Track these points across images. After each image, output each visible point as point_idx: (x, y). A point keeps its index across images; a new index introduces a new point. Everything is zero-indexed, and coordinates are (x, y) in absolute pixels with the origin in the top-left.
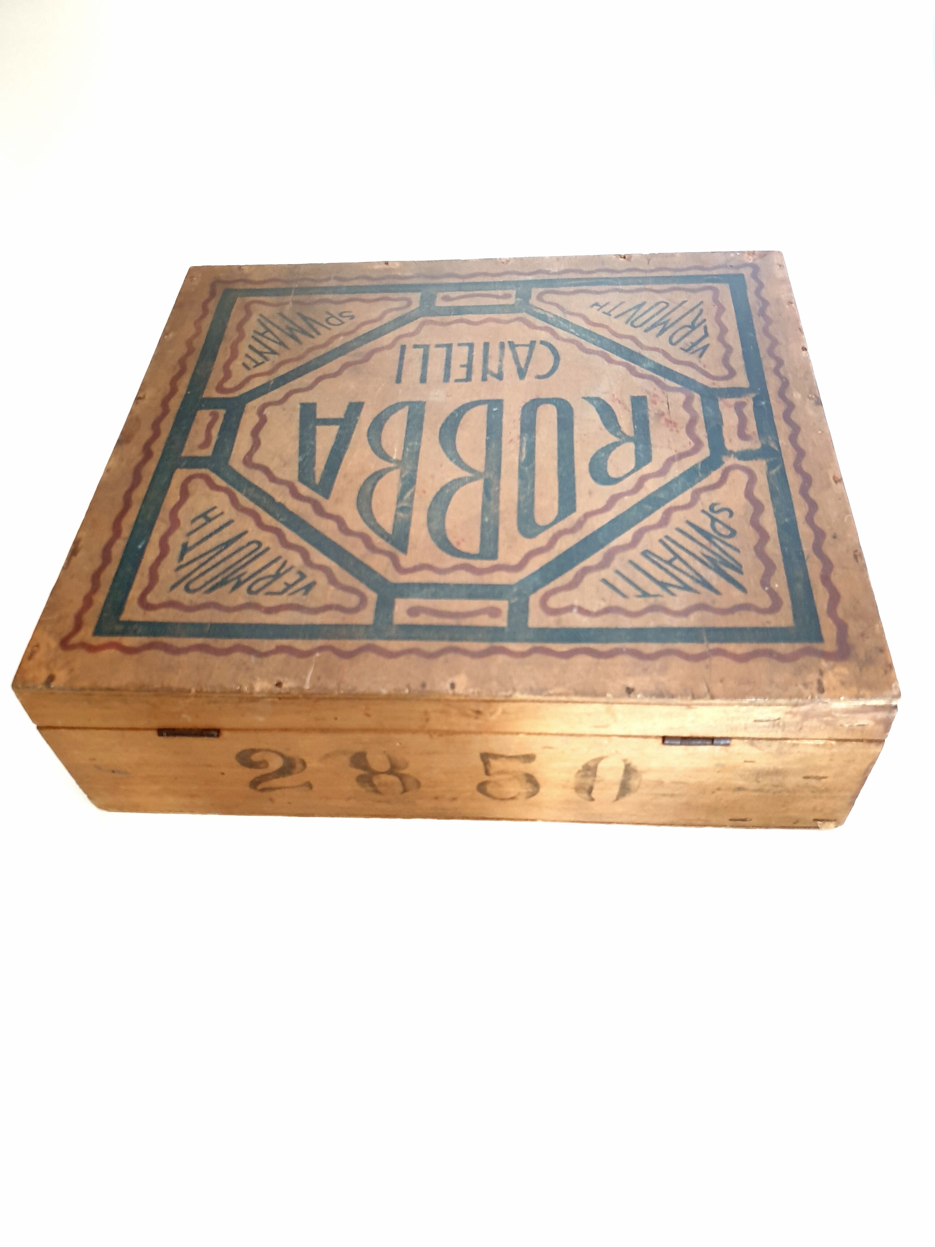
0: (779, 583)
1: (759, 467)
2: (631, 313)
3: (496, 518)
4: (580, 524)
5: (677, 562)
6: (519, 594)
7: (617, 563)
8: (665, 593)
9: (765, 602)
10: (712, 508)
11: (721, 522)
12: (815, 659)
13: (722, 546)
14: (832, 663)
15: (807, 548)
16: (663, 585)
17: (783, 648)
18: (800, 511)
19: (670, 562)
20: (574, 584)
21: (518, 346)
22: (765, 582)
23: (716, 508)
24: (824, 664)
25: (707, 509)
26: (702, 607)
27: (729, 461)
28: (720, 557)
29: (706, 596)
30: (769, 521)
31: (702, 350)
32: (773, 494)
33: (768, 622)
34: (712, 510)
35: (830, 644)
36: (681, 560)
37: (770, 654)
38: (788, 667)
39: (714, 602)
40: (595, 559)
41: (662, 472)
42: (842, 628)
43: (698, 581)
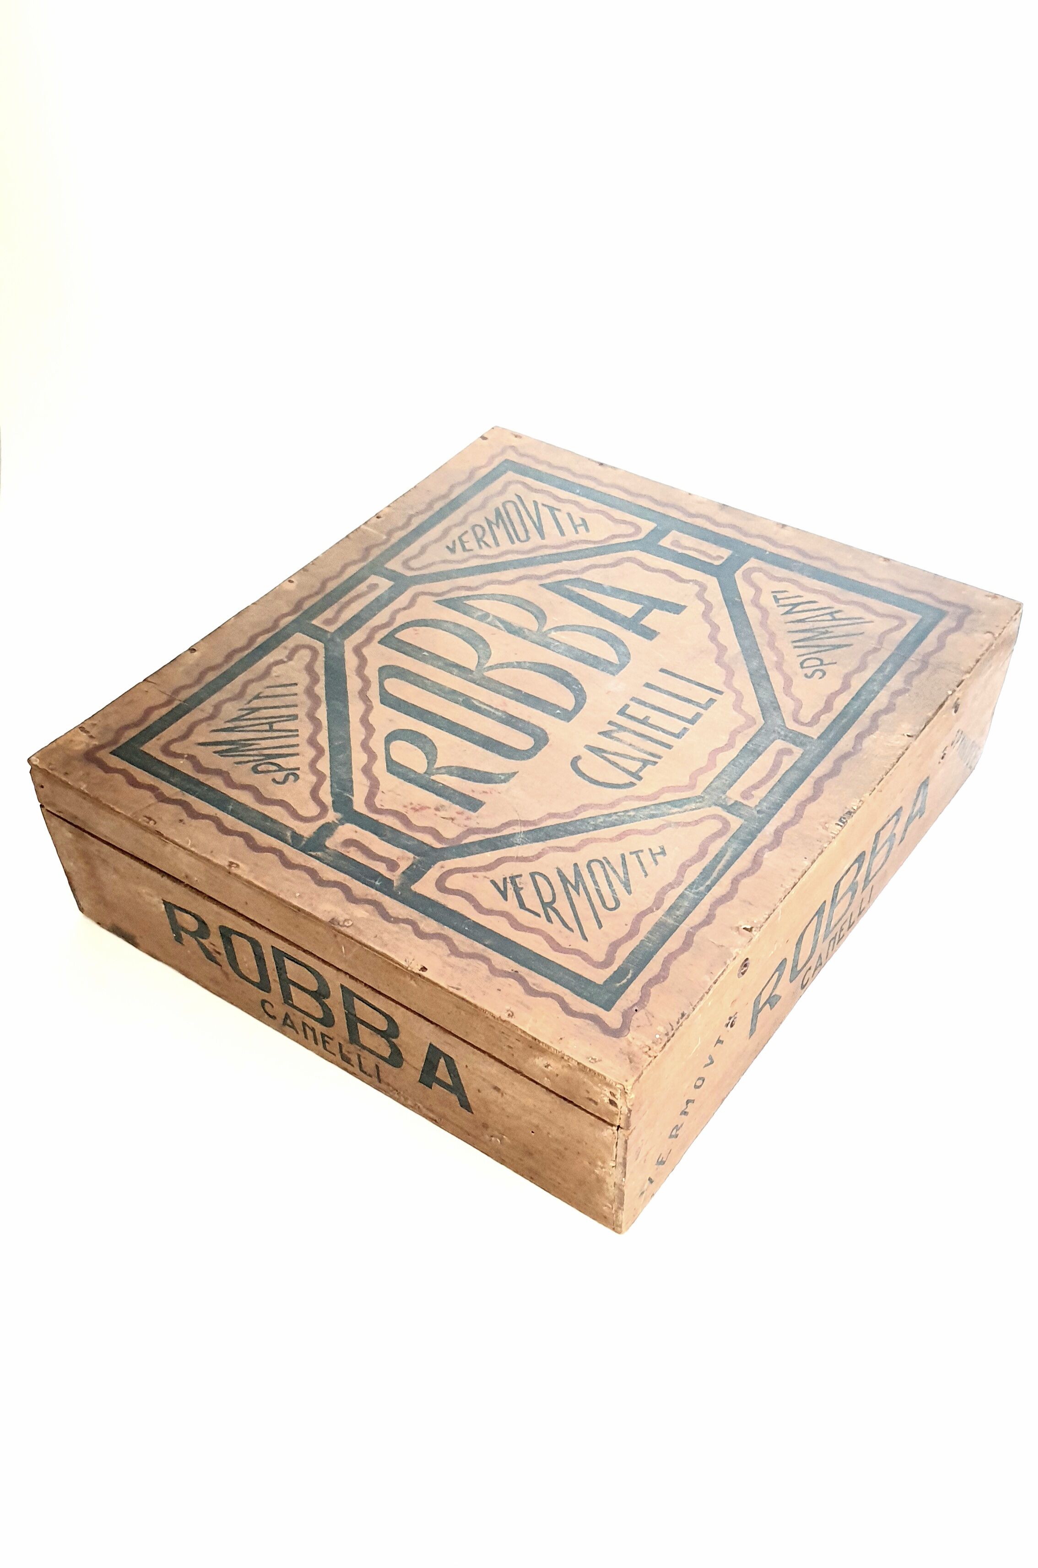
0: (183, 766)
1: (307, 830)
2: (620, 871)
3: (423, 659)
4: (366, 700)
5: (267, 727)
6: (332, 640)
7: (303, 698)
8: (248, 706)
9: (175, 748)
10: (297, 777)
11: (275, 771)
12: (103, 741)
13: (251, 758)
14: (91, 746)
15: (190, 799)
16: (254, 710)
17: (132, 733)
18: (229, 820)
19: (271, 724)
20: (310, 669)
21: (644, 766)
22: (191, 758)
23: (291, 778)
24: (95, 742)
25: (297, 772)
26: (212, 717)
27: (332, 816)
28: (242, 751)
29: (219, 723)
30: (245, 798)
31: (502, 889)
32: (266, 817)
33: (158, 739)
34: (293, 774)
35: (104, 755)
36: (266, 731)
37: (136, 725)
38: (115, 727)
39: (209, 725)
40: (320, 690)
41: (367, 770)
42: (107, 769)
43: (236, 727)
